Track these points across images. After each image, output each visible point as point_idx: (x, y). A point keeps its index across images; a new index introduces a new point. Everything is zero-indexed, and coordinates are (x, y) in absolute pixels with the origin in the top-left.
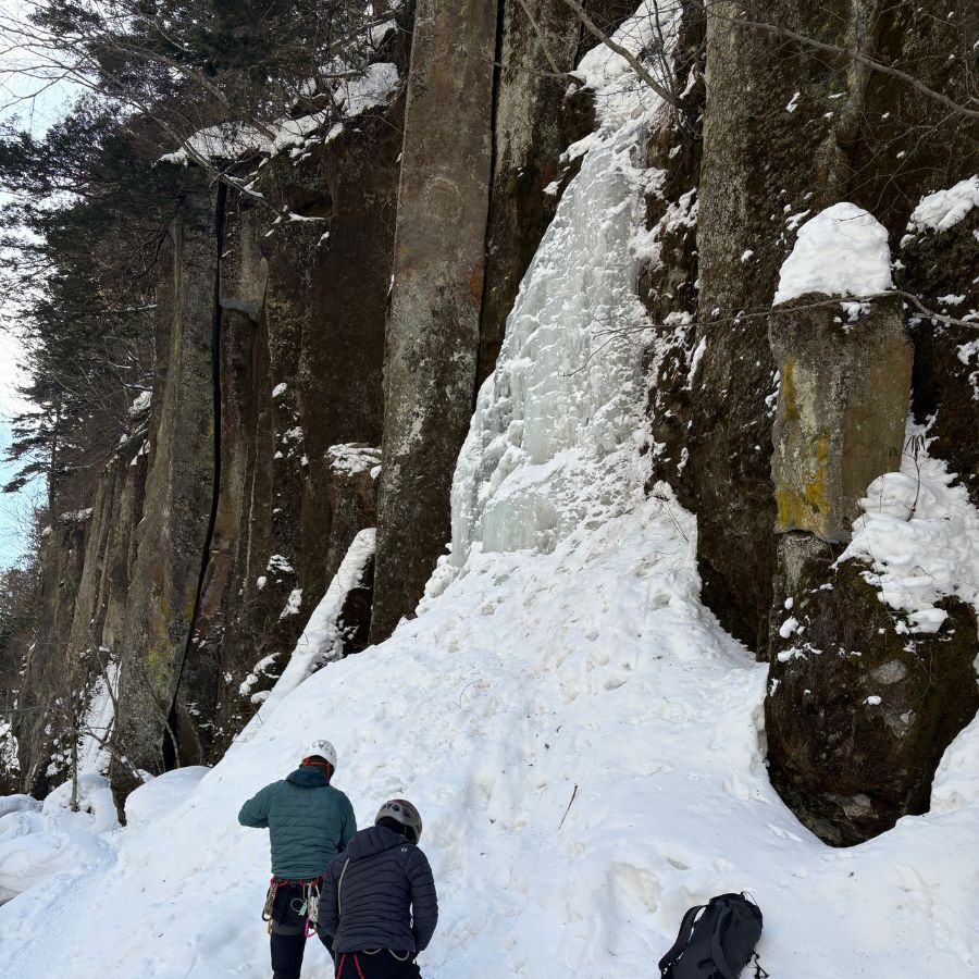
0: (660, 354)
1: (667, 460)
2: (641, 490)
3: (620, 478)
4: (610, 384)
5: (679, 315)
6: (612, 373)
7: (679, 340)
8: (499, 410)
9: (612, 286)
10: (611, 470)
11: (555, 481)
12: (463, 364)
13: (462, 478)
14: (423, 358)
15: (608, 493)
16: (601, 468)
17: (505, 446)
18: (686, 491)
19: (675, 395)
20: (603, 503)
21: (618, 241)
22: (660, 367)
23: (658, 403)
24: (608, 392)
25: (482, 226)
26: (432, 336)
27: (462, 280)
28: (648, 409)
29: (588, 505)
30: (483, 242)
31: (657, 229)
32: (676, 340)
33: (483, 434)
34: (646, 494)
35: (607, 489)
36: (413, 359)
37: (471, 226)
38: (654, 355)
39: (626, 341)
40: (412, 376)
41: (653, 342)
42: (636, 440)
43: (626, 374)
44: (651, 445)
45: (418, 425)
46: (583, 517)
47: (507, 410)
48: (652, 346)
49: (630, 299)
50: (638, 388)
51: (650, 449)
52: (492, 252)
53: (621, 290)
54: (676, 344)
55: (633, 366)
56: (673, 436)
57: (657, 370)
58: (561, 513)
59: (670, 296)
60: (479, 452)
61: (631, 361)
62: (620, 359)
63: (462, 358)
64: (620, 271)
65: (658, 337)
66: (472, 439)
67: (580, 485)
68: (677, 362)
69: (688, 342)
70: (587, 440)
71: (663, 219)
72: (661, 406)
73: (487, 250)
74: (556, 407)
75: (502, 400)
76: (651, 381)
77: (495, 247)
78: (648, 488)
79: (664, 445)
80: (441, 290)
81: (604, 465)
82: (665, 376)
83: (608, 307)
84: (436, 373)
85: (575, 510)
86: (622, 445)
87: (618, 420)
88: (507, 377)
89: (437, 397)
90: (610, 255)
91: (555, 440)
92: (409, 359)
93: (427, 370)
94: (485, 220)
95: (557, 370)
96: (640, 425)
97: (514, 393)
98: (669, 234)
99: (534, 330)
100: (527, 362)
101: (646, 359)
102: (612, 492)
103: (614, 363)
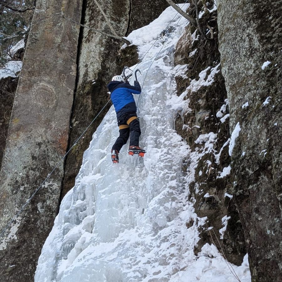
0: (195, 161)
1: (210, 228)
2: (192, 252)
3: (174, 245)
4: (160, 183)
5: (206, 136)
6: (161, 175)
7: (209, 149)
8: (76, 209)
9: (157, 125)
10: (165, 239)
11: (121, 250)
12: (51, 189)
13: (46, 260)
14: (23, 185)
15: (165, 256)
16: (157, 239)
17: (80, 233)
18: (230, 249)
19: (211, 183)
20: (160, 264)
21: (159, 101)
22: (196, 169)
23: (197, 191)
24: (158, 188)
25: (69, 111)
26: (31, 171)
27: (54, 139)
28: (190, 196)
29: (148, 267)
30: (69, 119)
31: (185, 94)
32: (206, 150)
33: (63, 226)
34: (196, 255)
35: (163, 254)
36: (16, 186)
37: (61, 110)
38: (189, 163)
39: (169, 156)
40: (14, 196)
41: (188, 155)
42: (183, 218)
43: (171, 176)
44: (195, 220)
45: (15, 229)
46: (145, 276)
47: (83, 208)
48: (188, 157)
49: (170, 132)
50: (181, 184)
51: (195, 223)
52: (74, 125)
53: (163, 127)
54: (207, 152)
55: (175, 171)
56: (212, 212)
57: (193, 172)
58: (127, 273)
59: (199, 127)
60: (60, 240)
61: (174, 167)
62: (166, 167)
63: (51, 185)
64: (162, 117)
65: (192, 152)
66: (55, 231)
67: (141, 253)
68: (209, 163)
69: (216, 149)
70: (144, 222)
71: (188, 88)
72: (200, 192)
73: (71, 124)
74: (119, 202)
75: (79, 202)
76: (190, 178)
77: (77, 122)
78: (197, 250)
79: (206, 218)
80: (39, 144)
81: (159, 236)
82: (201, 173)
83: (155, 137)
84: (31, 194)
85: (138, 271)
86: (172, 222)
87: (168, 205)
88: (83, 187)
89: (31, 210)
90: (155, 108)
91: (119, 224)
92: (13, 185)
93: (25, 192)
94: (71, 108)
95: (121, 178)
96: (184, 208)
97: (88, 197)
98: (194, 93)
99: (102, 158)
100: (98, 176)
101: (185, 166)
102: (168, 255)
103: (162, 169)
